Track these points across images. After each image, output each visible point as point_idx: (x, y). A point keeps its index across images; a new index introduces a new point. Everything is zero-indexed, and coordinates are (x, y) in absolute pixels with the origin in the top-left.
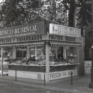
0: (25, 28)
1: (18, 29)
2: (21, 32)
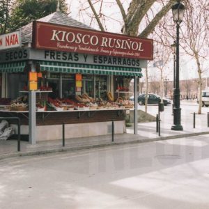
0: (123, 41)
1: (110, 39)
2: (114, 47)
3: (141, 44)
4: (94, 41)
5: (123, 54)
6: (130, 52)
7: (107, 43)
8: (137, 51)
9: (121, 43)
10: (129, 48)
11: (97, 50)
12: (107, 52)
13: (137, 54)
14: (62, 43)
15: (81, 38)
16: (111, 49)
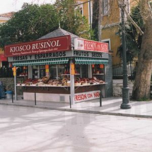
0: (45, 43)
1: (37, 44)
2: (40, 48)
3: (58, 41)
4: (28, 47)
5: (45, 51)
6: (51, 49)
7: (35, 47)
8: (56, 47)
9: (43, 45)
10: (50, 46)
11: (30, 52)
12: (36, 52)
13: (56, 49)
14: (15, 53)
15: (22, 48)
16: (38, 50)
